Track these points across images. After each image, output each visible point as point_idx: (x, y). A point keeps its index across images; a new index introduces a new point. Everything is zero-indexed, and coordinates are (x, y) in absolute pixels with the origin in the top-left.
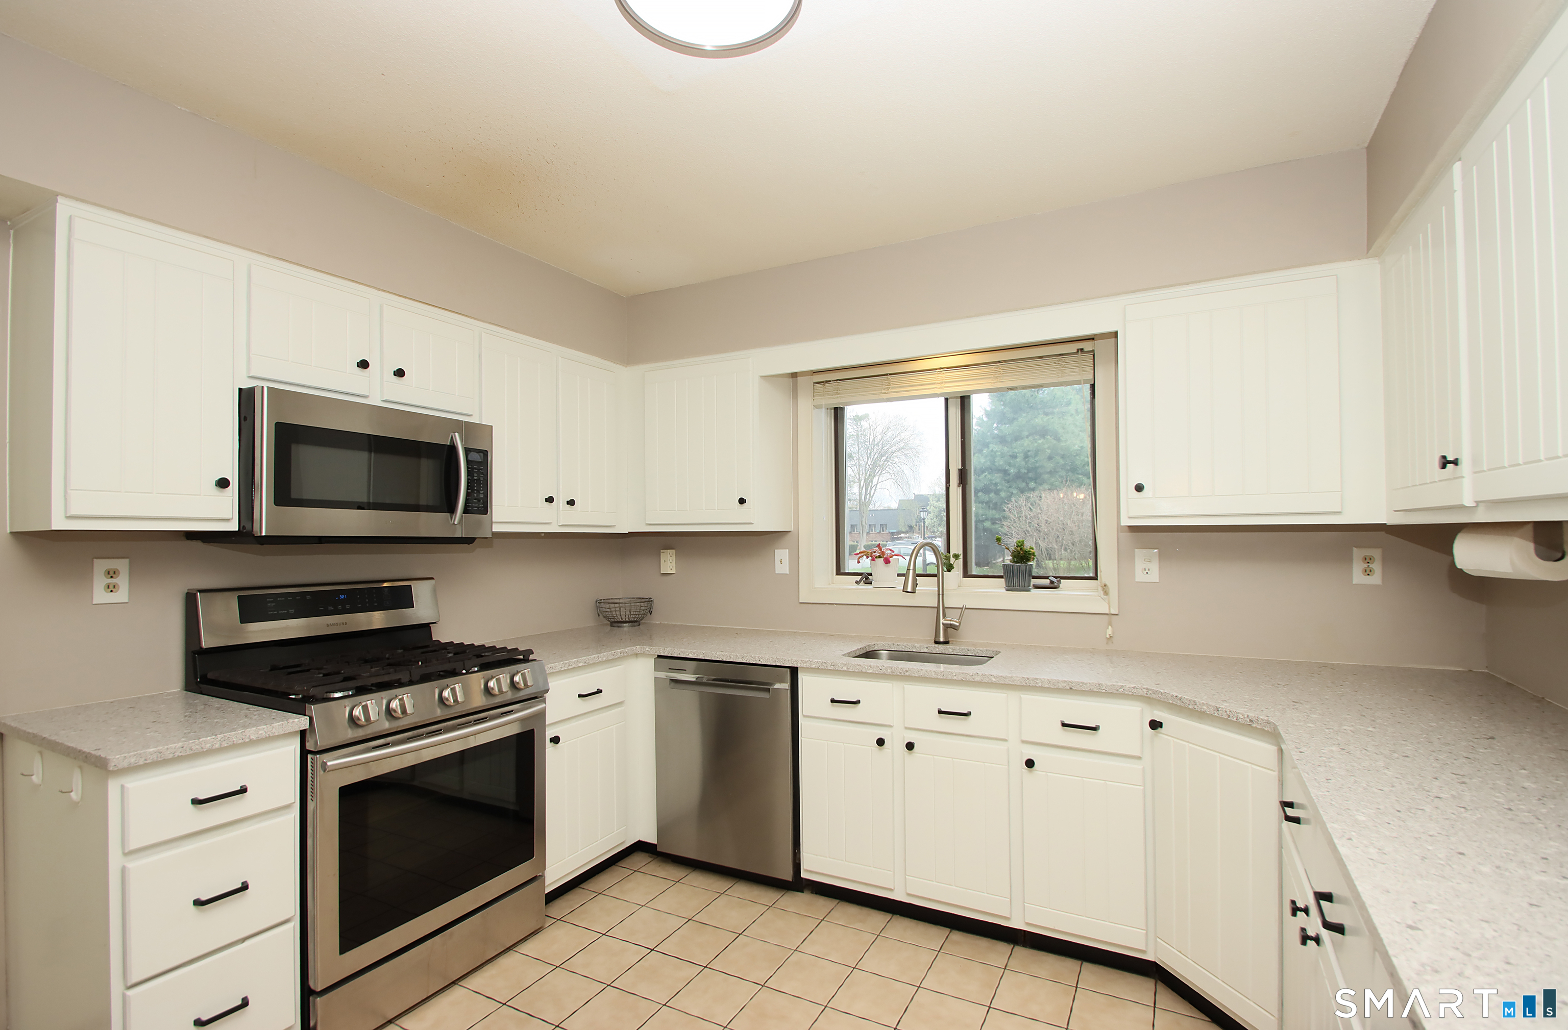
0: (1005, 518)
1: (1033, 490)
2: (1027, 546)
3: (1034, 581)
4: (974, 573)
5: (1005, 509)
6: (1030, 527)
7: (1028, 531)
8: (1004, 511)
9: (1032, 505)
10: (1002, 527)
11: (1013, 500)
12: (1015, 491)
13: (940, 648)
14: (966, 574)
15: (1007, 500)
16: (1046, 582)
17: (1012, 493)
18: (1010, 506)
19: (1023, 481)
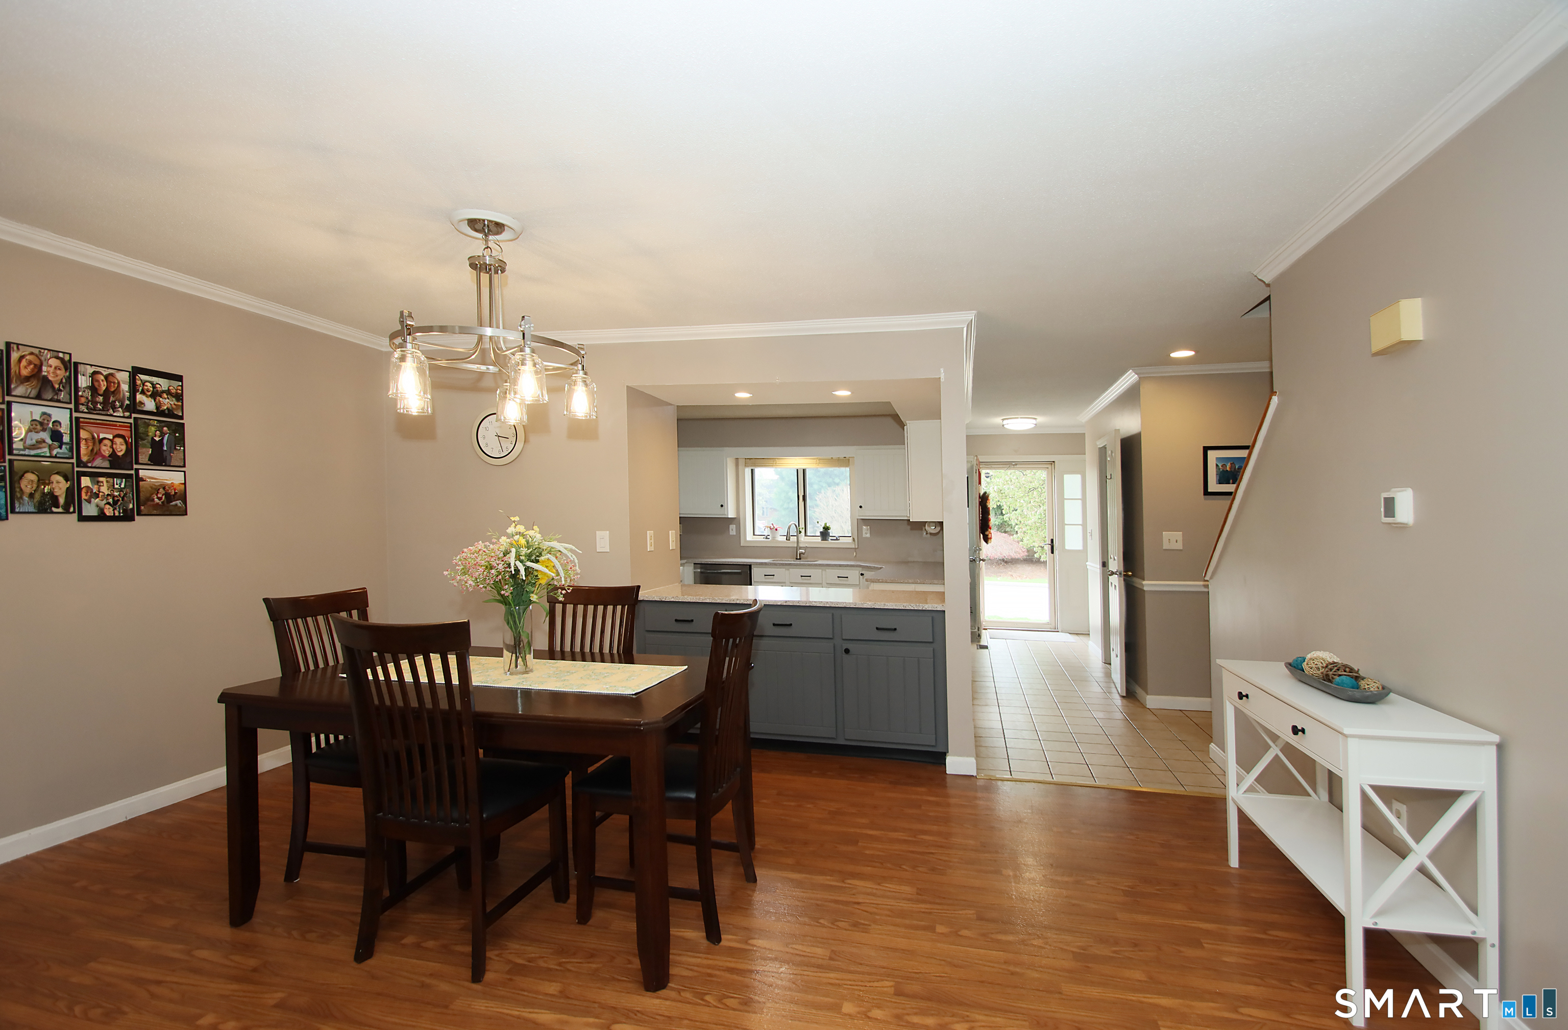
0: (817, 506)
1: (838, 484)
2: (828, 525)
3: (830, 538)
4: (809, 535)
5: (817, 499)
6: (835, 513)
7: (834, 517)
8: (816, 500)
9: (837, 496)
10: (814, 513)
11: (823, 491)
12: (824, 485)
13: (798, 562)
14: (806, 535)
15: (819, 493)
16: (835, 538)
17: (822, 486)
18: (820, 497)
19: (830, 477)
